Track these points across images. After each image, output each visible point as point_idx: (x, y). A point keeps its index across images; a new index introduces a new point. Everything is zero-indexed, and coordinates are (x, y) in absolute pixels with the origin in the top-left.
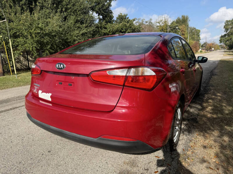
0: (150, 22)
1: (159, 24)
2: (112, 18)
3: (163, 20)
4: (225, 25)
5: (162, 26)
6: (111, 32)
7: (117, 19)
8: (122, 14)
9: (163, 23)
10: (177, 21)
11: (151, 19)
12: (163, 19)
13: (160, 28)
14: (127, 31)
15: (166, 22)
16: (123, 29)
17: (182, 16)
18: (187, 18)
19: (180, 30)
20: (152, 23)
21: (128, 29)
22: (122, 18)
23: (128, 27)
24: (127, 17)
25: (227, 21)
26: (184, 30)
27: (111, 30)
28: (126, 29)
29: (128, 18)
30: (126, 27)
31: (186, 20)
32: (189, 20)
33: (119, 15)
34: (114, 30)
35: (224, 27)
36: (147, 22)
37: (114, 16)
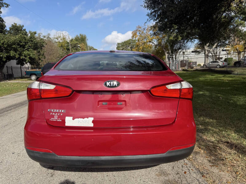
0: (49, 37)
1: (58, 40)
2: (4, 28)
3: (62, 37)
4: (117, 47)
5: (61, 42)
6: (6, 44)
7: (10, 30)
8: (16, 24)
9: (61, 39)
10: (75, 38)
11: (49, 34)
12: (62, 35)
13: (59, 44)
14: (27, 44)
15: (65, 38)
16: (21, 42)
17: (80, 35)
18: (85, 38)
19: (80, 48)
20: (50, 38)
21: (28, 43)
22: (16, 29)
23: (28, 40)
24: (24, 28)
25: (118, 44)
26: (84, 48)
27: (5, 42)
28: (26, 42)
29: (25, 30)
30: (25, 40)
31: (85, 39)
32: (87, 39)
33: (13, 25)
34: (10, 42)
35: (117, 49)
36: (45, 37)
37: (6, 25)
